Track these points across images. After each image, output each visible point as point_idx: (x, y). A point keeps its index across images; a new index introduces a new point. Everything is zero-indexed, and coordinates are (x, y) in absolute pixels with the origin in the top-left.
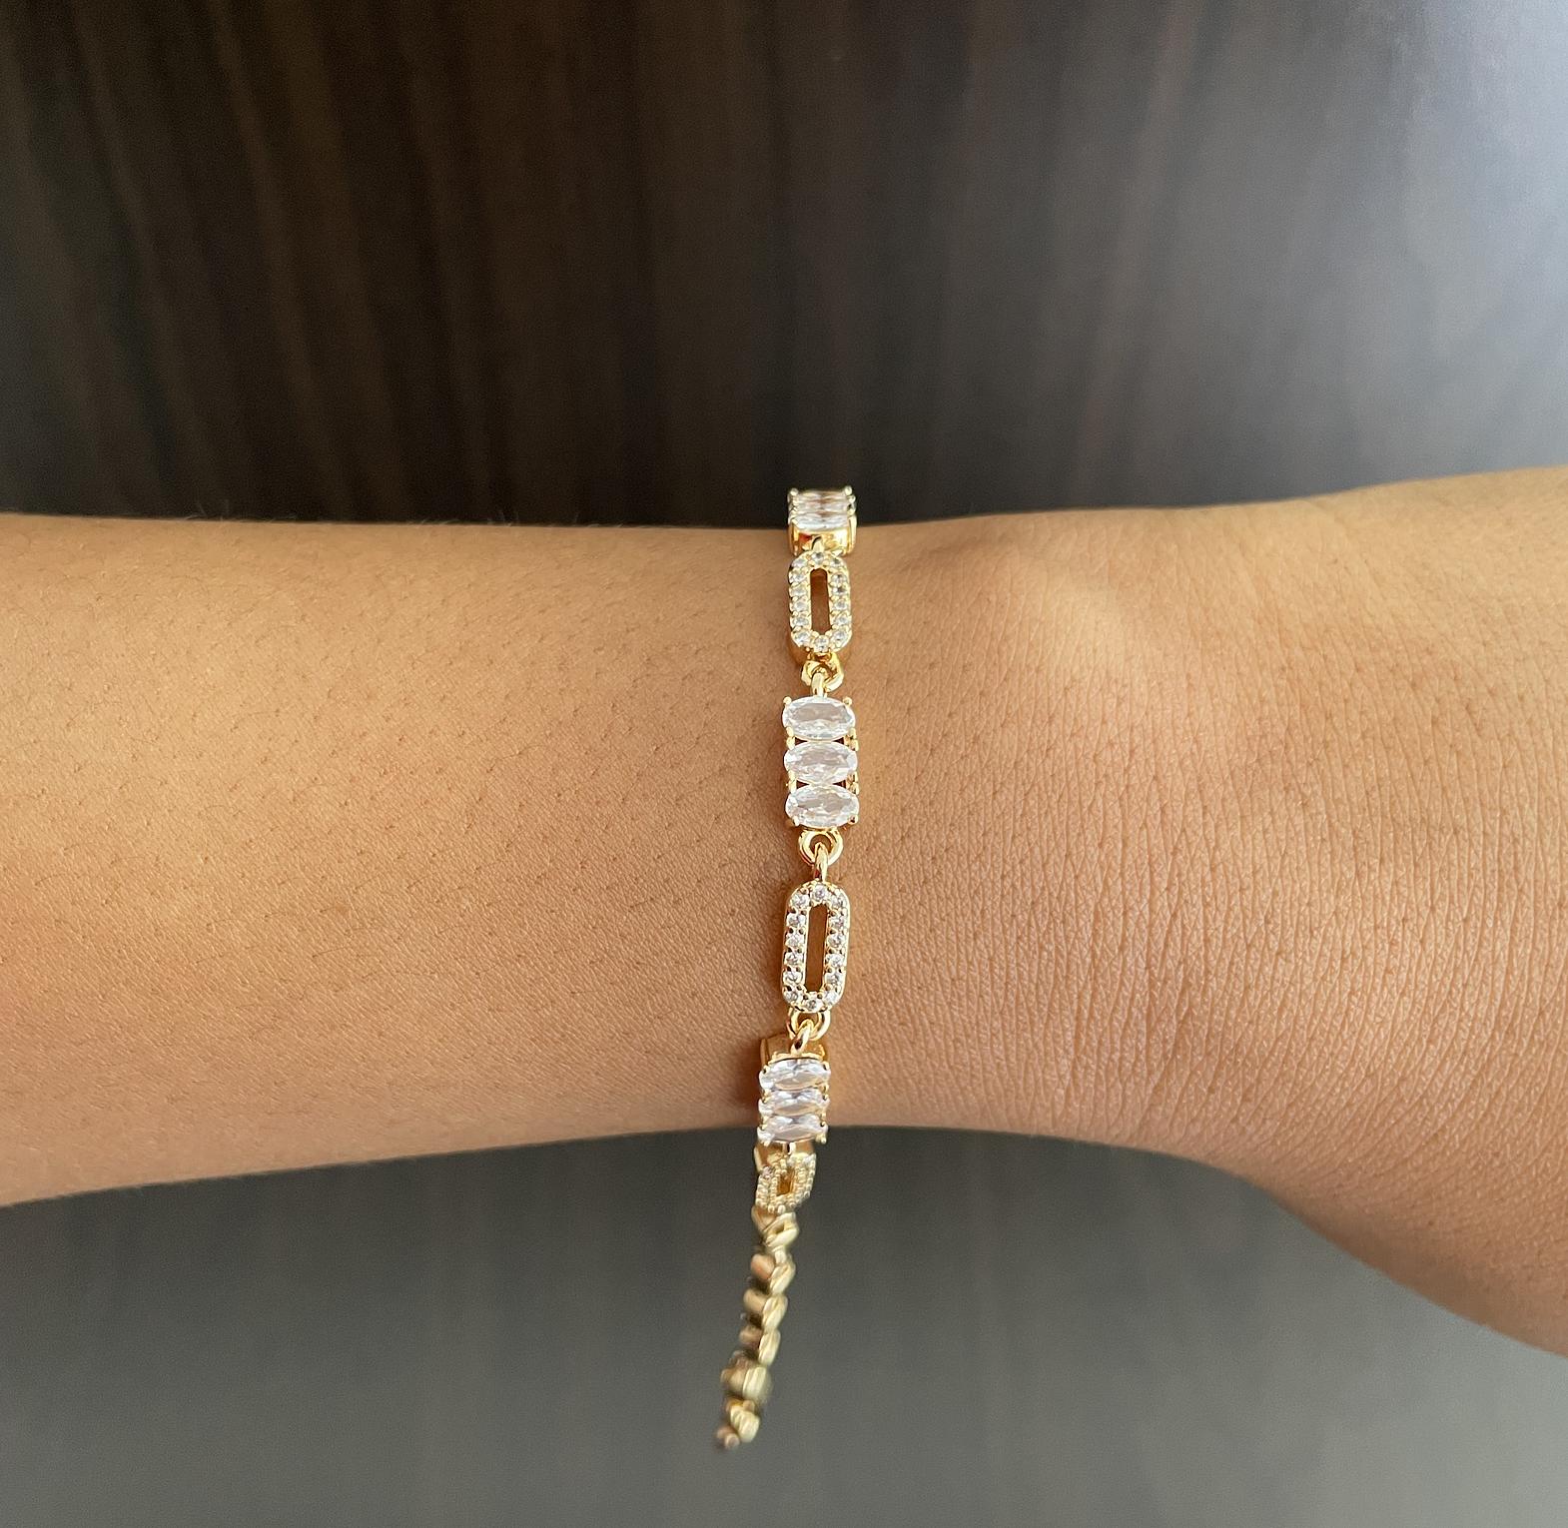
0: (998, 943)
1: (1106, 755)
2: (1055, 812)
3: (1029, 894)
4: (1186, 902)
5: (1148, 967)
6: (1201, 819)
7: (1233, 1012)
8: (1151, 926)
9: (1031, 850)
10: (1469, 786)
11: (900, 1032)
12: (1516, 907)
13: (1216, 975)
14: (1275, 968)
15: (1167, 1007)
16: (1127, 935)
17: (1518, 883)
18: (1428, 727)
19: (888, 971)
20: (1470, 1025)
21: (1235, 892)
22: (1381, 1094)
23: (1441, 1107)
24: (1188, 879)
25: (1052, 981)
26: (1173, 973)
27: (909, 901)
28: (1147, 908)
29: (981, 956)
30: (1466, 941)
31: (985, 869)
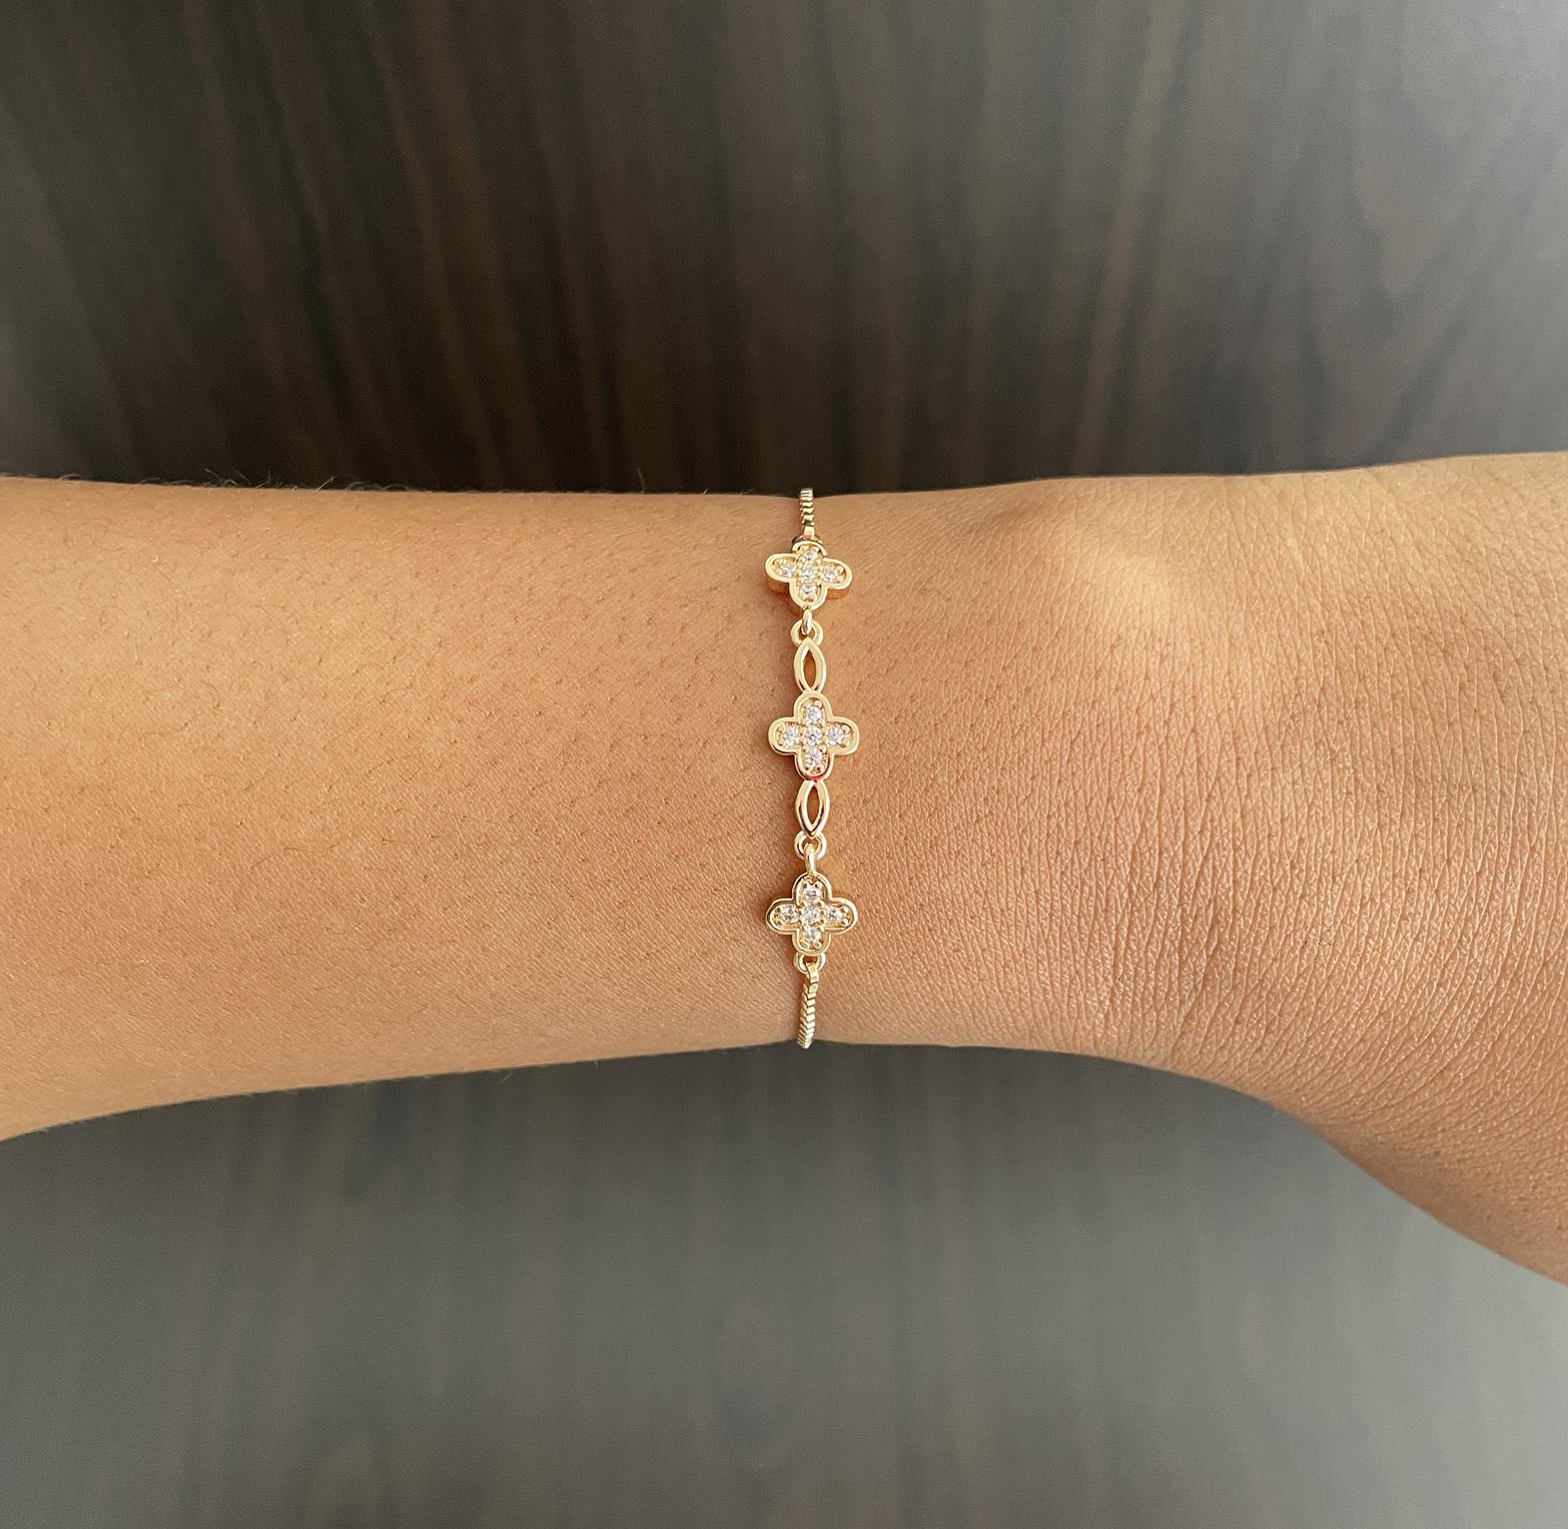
0: (1043, 877)
1: (1147, 710)
2: (1098, 758)
3: (1073, 834)
5: (1181, 904)
6: (1234, 769)
7: (1259, 949)
8: (1184, 865)
9: (1076, 793)
10: (1489, 749)
11: (954, 958)
12: (1528, 863)
13: (1243, 914)
14: (1299, 910)
15: (1197, 942)
16: (1162, 874)
17: (1530, 840)
18: (1455, 694)
19: (944, 901)
20: (1478, 971)
21: (1264, 838)
22: (1393, 1032)
23: (1448, 1047)
24: (1220, 824)
25: (1092, 913)
26: (1204, 911)
27: (963, 838)
28: (1181, 849)
29: (1028, 889)
30: (1477, 892)
31: (1033, 810)
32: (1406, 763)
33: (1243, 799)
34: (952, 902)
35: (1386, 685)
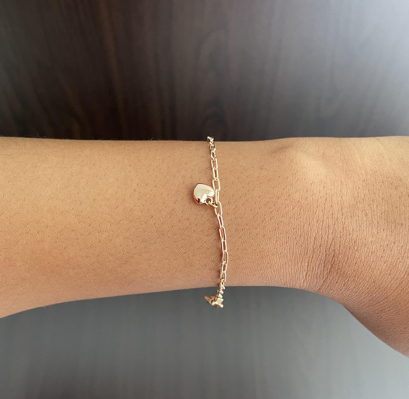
0: (292, 244)
1: (320, 201)
2: (307, 213)
3: (300, 233)
4: (336, 236)
5: (326, 251)
6: (341, 217)
8: (327, 241)
9: (301, 223)
15: (329, 261)
16: (322, 243)
19: (266, 251)
21: (348, 235)
24: (337, 231)
25: (303, 253)
26: (331, 253)
27: (272, 234)
28: (327, 237)
29: (287, 247)
30: (401, 251)
31: (290, 227)
32: (385, 217)
33: (343, 225)
34: (268, 251)
35: (380, 196)
